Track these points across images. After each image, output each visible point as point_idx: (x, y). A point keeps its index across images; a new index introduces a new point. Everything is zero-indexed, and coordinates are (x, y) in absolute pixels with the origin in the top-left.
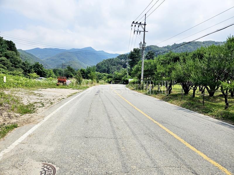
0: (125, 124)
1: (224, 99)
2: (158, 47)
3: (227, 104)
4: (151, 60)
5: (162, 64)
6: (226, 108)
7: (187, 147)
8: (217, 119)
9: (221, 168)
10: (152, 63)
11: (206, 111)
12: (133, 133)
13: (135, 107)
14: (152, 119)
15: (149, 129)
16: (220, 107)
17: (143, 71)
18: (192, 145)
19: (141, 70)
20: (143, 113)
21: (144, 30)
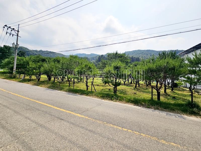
1: (68, 82)
2: (28, 49)
3: (70, 85)
4: (23, 58)
5: (33, 61)
6: (69, 86)
7: (56, 109)
8: (66, 92)
9: (71, 113)
10: (24, 60)
11: (61, 89)
12: (15, 112)
13: (11, 93)
14: (29, 99)
15: (29, 106)
16: (67, 86)
17: (15, 64)
18: (58, 107)
19: (13, 64)
20: (20, 96)
21: (18, 35)
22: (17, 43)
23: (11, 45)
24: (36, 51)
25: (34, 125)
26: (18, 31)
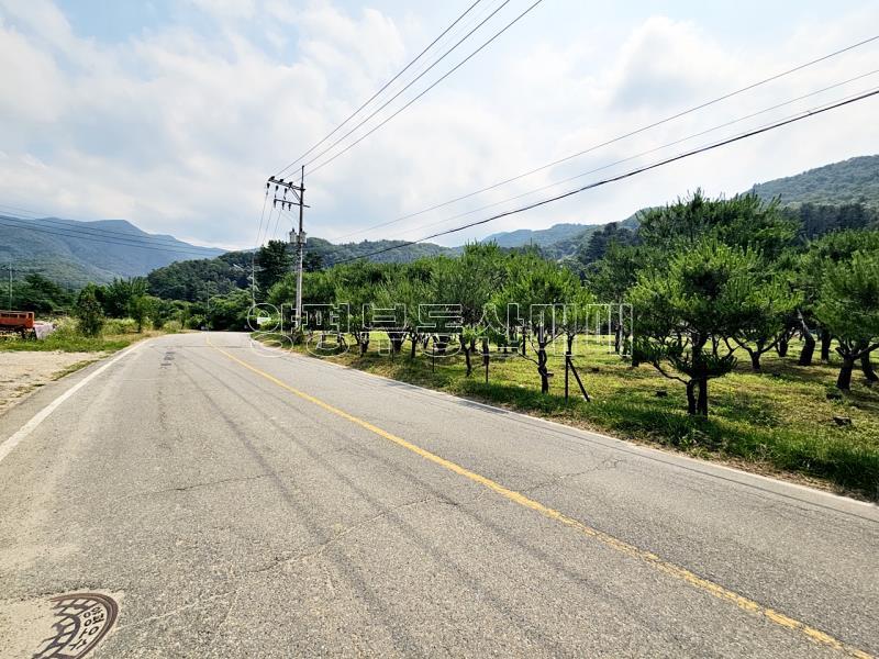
0: (284, 435)
1: (464, 357)
2: (329, 244)
3: (469, 366)
4: (317, 275)
5: (346, 284)
6: (469, 372)
7: (427, 459)
8: (458, 396)
9: (486, 481)
10: (321, 281)
11: (439, 384)
12: (312, 453)
14: (343, 414)
15: (344, 437)
16: (459, 372)
17: (299, 298)
18: (434, 454)
19: (294, 297)
20: (319, 403)
21: (301, 203)
22: (301, 230)
23: (286, 240)
24: (351, 247)
25: (364, 507)
26: (302, 190)
